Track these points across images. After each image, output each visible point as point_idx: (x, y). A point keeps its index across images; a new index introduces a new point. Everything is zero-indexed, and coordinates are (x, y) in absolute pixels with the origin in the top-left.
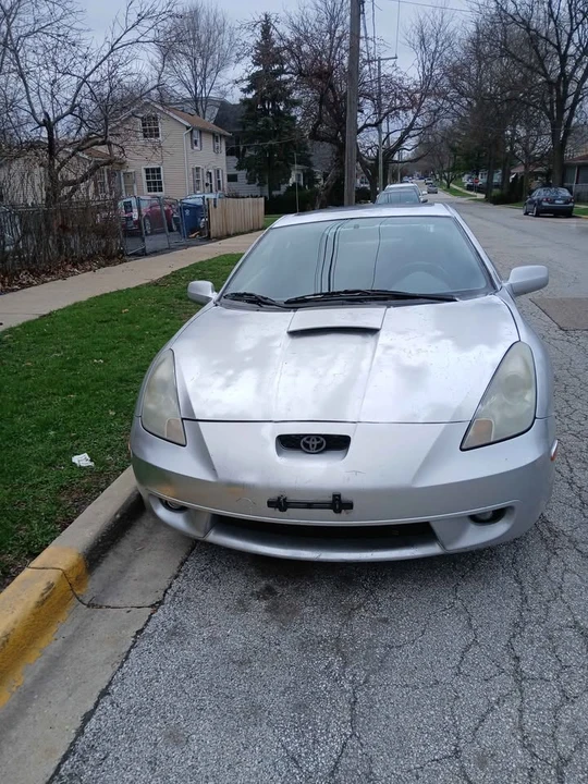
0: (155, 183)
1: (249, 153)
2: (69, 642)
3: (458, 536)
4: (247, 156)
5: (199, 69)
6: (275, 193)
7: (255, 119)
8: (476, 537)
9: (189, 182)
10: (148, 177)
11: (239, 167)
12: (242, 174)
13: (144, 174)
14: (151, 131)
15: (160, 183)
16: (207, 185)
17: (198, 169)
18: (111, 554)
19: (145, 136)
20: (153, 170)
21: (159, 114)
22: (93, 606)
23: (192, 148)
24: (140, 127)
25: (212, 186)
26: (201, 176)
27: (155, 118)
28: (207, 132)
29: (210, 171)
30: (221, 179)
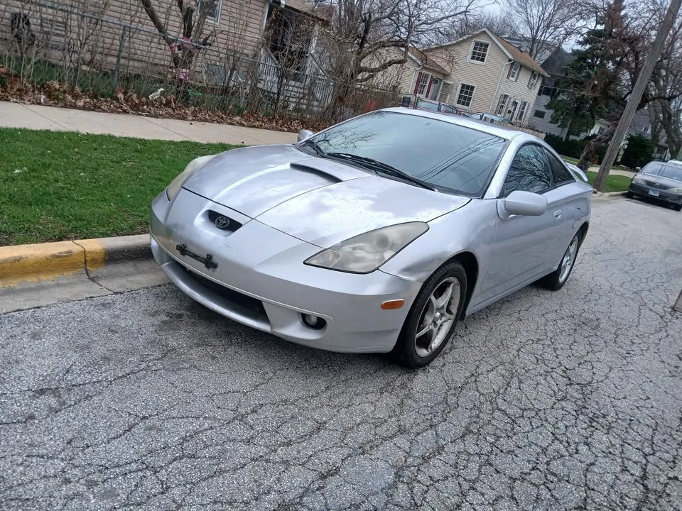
0: (465, 98)
1: (561, 97)
2: (59, 285)
3: (283, 325)
4: (559, 98)
5: (547, 15)
6: (572, 137)
7: (580, 69)
8: (295, 331)
9: (495, 104)
10: (461, 91)
11: (548, 107)
12: (549, 113)
13: (460, 87)
14: (479, 55)
15: (470, 99)
16: (509, 112)
17: (506, 96)
18: (131, 263)
19: (473, 58)
20: (468, 87)
21: (490, 43)
22: (93, 280)
23: (508, 78)
24: (471, 49)
25: (513, 113)
26: (507, 103)
27: (487, 46)
28: (527, 68)
29: (517, 101)
30: (525, 111)
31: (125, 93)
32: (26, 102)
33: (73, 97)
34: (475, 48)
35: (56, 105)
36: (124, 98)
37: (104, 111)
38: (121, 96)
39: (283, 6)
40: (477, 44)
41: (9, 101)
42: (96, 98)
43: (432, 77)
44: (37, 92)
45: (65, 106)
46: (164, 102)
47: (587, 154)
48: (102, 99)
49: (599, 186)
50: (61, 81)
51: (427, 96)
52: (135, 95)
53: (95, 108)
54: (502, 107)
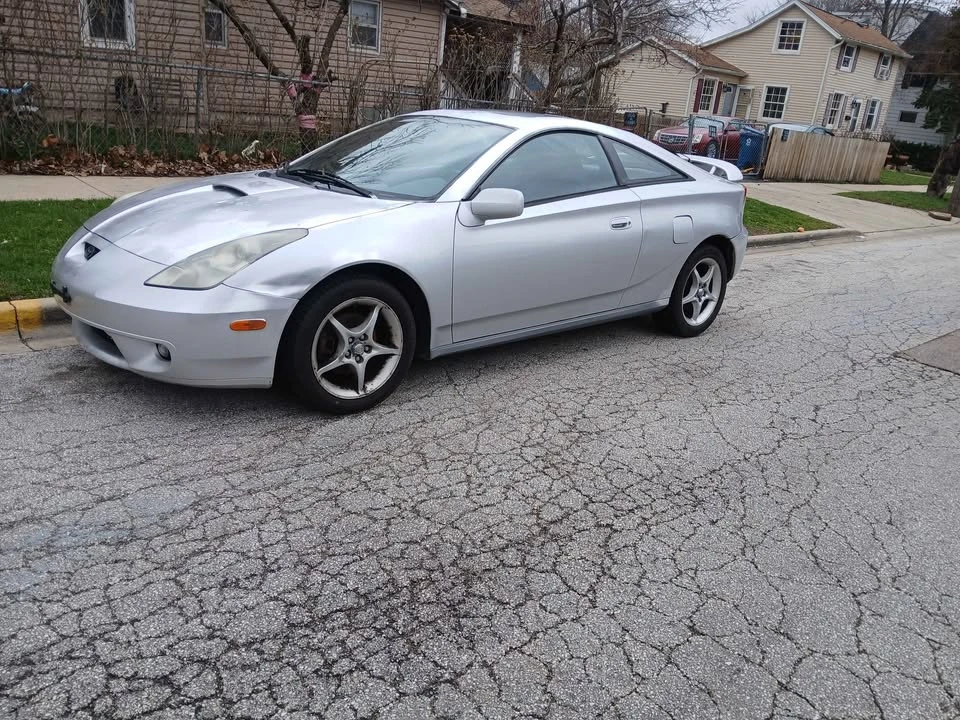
0: (775, 107)
1: (939, 86)
4: (936, 88)
9: (820, 110)
10: (768, 98)
11: (919, 104)
13: (764, 94)
14: (790, 41)
15: (781, 108)
16: (848, 118)
17: (838, 97)
19: (781, 47)
20: (777, 90)
21: (806, 20)
22: (24, 341)
23: (838, 68)
24: (778, 34)
25: (855, 121)
26: (841, 106)
27: (800, 25)
28: (870, 50)
29: (858, 101)
30: (875, 114)
31: (209, 152)
32: (83, 174)
33: (143, 164)
34: (783, 32)
35: (119, 174)
36: (209, 158)
37: (180, 175)
38: (204, 155)
39: (464, 16)
40: (785, 25)
41: (63, 174)
42: (174, 162)
43: (720, 83)
44: (98, 161)
45: (132, 174)
46: (262, 157)
47: (943, 164)
48: (181, 162)
49: (956, 209)
50: (126, 146)
51: (715, 112)
52: (223, 153)
53: (171, 173)
54: (834, 113)
